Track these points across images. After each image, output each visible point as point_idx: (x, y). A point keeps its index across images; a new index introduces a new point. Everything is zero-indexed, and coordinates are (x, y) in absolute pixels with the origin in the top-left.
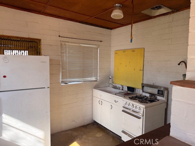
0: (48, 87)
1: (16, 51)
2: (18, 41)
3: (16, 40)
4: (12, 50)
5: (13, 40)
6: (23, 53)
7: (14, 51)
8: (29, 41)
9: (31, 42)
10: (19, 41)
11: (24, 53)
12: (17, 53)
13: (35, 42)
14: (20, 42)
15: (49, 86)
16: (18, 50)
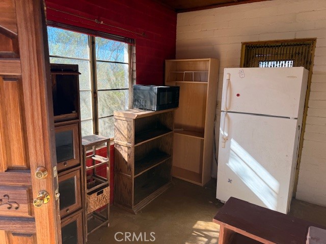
0: (295, 119)
1: (273, 63)
2: (277, 46)
3: (274, 46)
4: (268, 61)
5: (271, 46)
6: (282, 64)
7: (270, 63)
8: (295, 45)
9: (298, 45)
10: (280, 46)
11: (284, 65)
12: (274, 65)
13: (304, 44)
14: (280, 48)
15: (297, 117)
16: (275, 61)
